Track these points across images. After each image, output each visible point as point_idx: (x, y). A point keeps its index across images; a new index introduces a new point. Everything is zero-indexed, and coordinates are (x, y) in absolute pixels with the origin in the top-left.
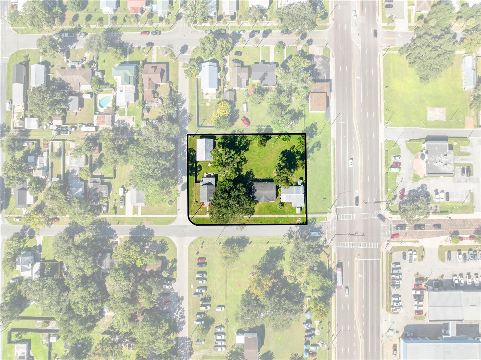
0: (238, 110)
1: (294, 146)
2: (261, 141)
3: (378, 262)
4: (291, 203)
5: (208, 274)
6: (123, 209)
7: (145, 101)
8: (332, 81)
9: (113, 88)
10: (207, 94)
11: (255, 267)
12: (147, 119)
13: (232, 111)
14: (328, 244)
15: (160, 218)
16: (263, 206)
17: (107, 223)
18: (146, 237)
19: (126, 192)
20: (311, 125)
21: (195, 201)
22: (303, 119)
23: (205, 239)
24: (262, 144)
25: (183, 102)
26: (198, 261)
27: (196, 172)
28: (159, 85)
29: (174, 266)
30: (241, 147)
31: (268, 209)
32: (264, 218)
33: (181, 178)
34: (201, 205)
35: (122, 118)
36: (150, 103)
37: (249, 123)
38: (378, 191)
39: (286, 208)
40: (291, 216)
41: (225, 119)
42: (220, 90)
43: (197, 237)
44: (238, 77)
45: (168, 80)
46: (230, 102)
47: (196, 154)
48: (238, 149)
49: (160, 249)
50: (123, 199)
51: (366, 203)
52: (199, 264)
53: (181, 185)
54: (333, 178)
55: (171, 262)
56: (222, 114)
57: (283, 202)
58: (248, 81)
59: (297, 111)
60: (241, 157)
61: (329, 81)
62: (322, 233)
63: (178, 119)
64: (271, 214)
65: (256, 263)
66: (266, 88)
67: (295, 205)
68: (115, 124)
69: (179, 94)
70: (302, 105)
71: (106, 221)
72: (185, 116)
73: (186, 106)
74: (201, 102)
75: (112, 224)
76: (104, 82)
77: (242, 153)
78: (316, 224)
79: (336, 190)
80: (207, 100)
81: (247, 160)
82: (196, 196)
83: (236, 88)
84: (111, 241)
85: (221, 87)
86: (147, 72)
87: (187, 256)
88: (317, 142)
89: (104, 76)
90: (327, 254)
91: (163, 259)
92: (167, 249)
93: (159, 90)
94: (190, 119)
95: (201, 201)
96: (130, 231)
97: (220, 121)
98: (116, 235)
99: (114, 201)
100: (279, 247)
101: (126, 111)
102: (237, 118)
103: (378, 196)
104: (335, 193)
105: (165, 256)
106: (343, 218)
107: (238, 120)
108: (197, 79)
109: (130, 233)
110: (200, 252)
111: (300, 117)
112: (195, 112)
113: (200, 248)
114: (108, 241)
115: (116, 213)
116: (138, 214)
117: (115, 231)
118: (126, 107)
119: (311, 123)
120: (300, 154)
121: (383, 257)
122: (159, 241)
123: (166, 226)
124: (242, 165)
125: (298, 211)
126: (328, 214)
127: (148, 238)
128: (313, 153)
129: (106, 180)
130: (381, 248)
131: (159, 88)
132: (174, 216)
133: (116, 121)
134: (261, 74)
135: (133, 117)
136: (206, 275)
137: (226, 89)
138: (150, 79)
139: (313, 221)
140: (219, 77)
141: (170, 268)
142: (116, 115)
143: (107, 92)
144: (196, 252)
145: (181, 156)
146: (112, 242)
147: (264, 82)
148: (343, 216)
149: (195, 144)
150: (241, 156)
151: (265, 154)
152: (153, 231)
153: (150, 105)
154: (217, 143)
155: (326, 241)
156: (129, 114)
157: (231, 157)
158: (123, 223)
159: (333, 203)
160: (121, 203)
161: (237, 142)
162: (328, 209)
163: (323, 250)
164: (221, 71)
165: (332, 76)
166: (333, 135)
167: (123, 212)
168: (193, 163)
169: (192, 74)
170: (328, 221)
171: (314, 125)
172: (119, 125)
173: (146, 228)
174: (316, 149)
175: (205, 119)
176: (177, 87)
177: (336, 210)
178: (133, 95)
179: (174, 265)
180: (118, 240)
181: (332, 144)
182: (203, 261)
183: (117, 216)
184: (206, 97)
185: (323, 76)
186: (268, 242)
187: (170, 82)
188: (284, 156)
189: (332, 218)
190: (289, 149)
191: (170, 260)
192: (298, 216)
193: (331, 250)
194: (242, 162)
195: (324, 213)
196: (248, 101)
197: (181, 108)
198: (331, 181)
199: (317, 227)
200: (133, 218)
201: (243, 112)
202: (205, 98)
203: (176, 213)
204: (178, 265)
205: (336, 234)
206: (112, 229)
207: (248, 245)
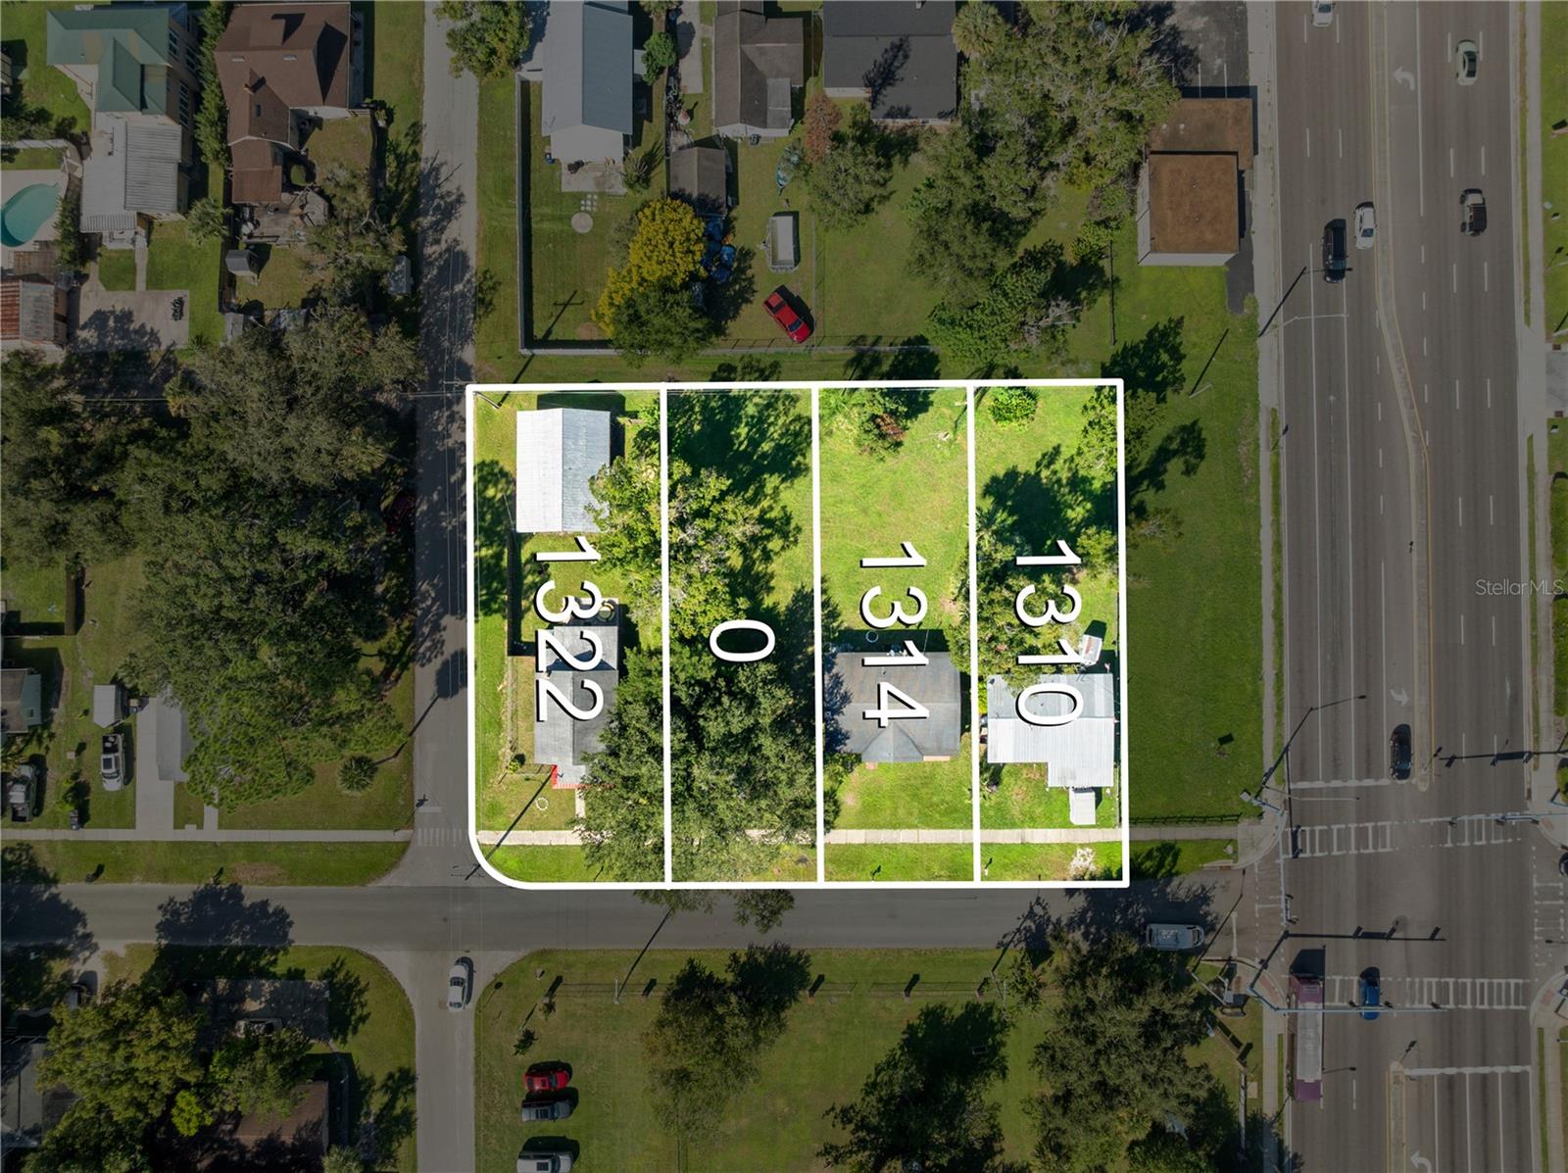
0: (746, 255)
1: (1057, 450)
2: (874, 418)
3: (1517, 1083)
4: (1042, 768)
5: (582, 1154)
6: (120, 797)
7: (238, 209)
8: (1262, 97)
9: (73, 139)
10: (576, 167)
11: (846, 1115)
12: (254, 308)
13: (712, 256)
14: (1245, 990)
15: (322, 846)
16: (888, 781)
17: (35, 875)
18: (247, 949)
19: (134, 703)
20: (1150, 334)
21: (509, 755)
22: (1104, 300)
23: (568, 966)
24: (882, 436)
25: (448, 212)
26: (531, 1084)
27: (517, 593)
28: (317, 122)
29: (398, 1111)
30: (764, 456)
31: (915, 796)
32: (893, 847)
33: (436, 627)
34: (543, 776)
35: (117, 301)
36: (265, 220)
37: (810, 324)
38: (1516, 698)
39: (1013, 790)
40: (1038, 836)
41: (670, 298)
42: (647, 145)
43: (522, 953)
44: (748, 66)
45: (368, 91)
46: (703, 207)
47: (512, 497)
48: (746, 469)
49: (325, 1018)
50: (121, 741)
51: (1451, 761)
52: (531, 1101)
53: (437, 663)
54: (1268, 625)
55: (384, 1086)
56: (654, 272)
57: (1000, 761)
58: (803, 90)
59: (1070, 258)
60: (763, 512)
61: (1244, 91)
62: (1210, 928)
63: (418, 303)
64: (929, 826)
65: (851, 1095)
66: (902, 131)
67: (1063, 778)
68: (83, 334)
69: (424, 166)
70: (1104, 223)
71: (32, 860)
72: (459, 287)
73: (465, 231)
74: (548, 210)
75: (62, 876)
76: (21, 108)
77: (769, 490)
78: (1176, 881)
79: (1287, 690)
80: (578, 197)
81: (798, 529)
82: (515, 727)
83: (735, 130)
84: (58, 968)
85: (653, 131)
86: (241, 45)
87: (472, 1054)
88: (1184, 428)
89: (24, 75)
90: (1236, 1043)
91: (336, 1073)
92: (363, 1019)
93: (316, 146)
94: (483, 302)
95: (540, 759)
96: (159, 918)
97: (642, 309)
98: (88, 936)
99: (71, 755)
100: (972, 1009)
101: (141, 262)
102: (744, 296)
103: (1514, 726)
104: (1280, 708)
105: (347, 1057)
106: (1326, 844)
107: (745, 309)
108: (525, 85)
109: (163, 928)
110: (540, 1031)
111: (1091, 288)
112: (509, 266)
113: (539, 1015)
114: (41, 968)
115: (83, 818)
116: (200, 826)
117: (78, 917)
118: (141, 241)
119: (1147, 321)
120: (1089, 495)
121: (1542, 1056)
122: (318, 971)
123: (356, 889)
124: (767, 557)
125: (1082, 809)
126: (1244, 823)
127: (259, 953)
128: (1160, 486)
129: (31, 642)
130: (1535, 1007)
131: (315, 138)
132: (400, 836)
133: (84, 316)
134: (873, 51)
135: (176, 294)
136: (575, 1157)
137: (679, 140)
138: (258, 84)
139: (1161, 865)
140: (641, 69)
141: (379, 1118)
142: (85, 288)
143: (36, 161)
144: (518, 1036)
145: (434, 508)
146: (67, 976)
147: (891, 96)
148: (1326, 836)
149: (509, 443)
150: (765, 503)
151: (895, 494)
152: (281, 917)
153: (269, 226)
154: (630, 435)
155: (1230, 973)
156: (155, 281)
157: (703, 513)
158: (123, 874)
159: (1269, 762)
160: (107, 764)
161: (743, 431)
162: (1245, 797)
163: (1214, 1023)
164: (654, 38)
165: (1262, 71)
166: (1270, 390)
167: (123, 812)
168: (502, 544)
169: (493, 52)
170: (1241, 863)
171: (1164, 334)
172: (102, 335)
173: (247, 903)
174: (1175, 466)
175: (565, 305)
176: (415, 130)
177: (1289, 804)
178: (171, 172)
179: (400, 1105)
180: (93, 964)
181: (1262, 443)
182: (556, 1082)
183: (89, 834)
184: (570, 183)
185: (1214, 67)
186: (916, 978)
187: (381, 105)
188: (1000, 502)
189: (1266, 846)
190: (1026, 466)
191: (380, 1078)
192: (1082, 837)
193: (1260, 1019)
194: (768, 538)
195: (1222, 819)
196: (802, 200)
197: (437, 242)
198: (1259, 644)
199: (1182, 894)
200: (176, 845)
201: (774, 261)
202: (565, 189)
203: (410, 823)
204: (422, 1102)
205: (1286, 935)
206: (67, 906)
207: (804, 993)
